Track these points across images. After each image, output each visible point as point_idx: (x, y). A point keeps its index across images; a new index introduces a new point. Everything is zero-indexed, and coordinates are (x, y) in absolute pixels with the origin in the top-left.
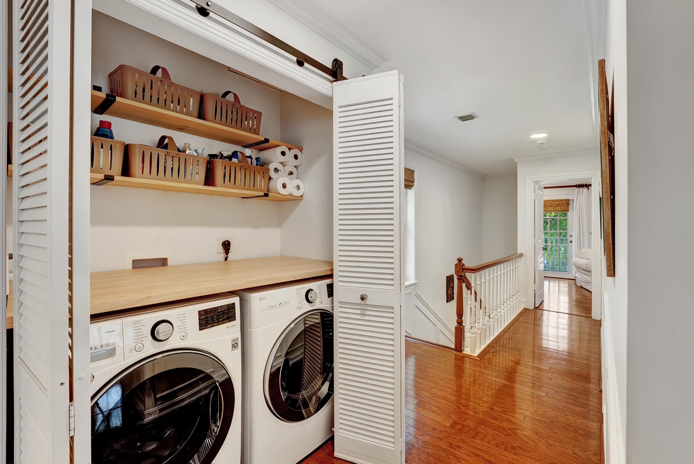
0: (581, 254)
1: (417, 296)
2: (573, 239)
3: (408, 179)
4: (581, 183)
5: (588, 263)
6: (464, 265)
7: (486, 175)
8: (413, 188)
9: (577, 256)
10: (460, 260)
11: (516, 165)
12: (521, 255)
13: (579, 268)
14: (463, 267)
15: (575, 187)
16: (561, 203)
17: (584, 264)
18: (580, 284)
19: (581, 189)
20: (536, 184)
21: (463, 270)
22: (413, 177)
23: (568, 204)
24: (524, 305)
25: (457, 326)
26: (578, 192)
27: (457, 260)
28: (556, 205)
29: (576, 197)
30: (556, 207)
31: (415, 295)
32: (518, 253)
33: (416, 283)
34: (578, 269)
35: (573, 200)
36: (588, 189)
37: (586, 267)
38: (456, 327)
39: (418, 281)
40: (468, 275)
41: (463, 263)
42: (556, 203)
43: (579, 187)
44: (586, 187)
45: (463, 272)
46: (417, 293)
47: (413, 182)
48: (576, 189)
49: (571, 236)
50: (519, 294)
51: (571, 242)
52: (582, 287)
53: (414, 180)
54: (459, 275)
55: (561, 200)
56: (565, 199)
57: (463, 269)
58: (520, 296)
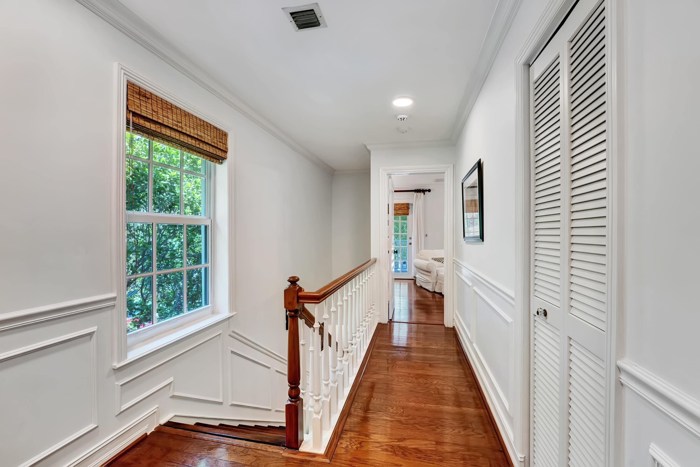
0: (421, 256)
1: (235, 336)
2: (413, 241)
3: (213, 144)
4: (419, 188)
5: (428, 264)
6: (301, 289)
7: (335, 170)
8: (226, 163)
9: (418, 258)
10: (293, 281)
11: (369, 152)
12: (375, 261)
13: (420, 269)
14: (299, 294)
15: (414, 192)
16: (402, 206)
17: (425, 265)
18: (420, 284)
19: (419, 194)
20: (389, 178)
21: (298, 300)
22: (225, 144)
23: (408, 208)
24: (379, 319)
25: (289, 403)
26: (417, 196)
27: (289, 281)
28: (398, 209)
29: (415, 201)
30: (398, 211)
31: (230, 335)
32: (371, 258)
33: (232, 316)
34: (418, 269)
35: (412, 204)
36: (424, 194)
37: (427, 268)
38: (287, 406)
39: (236, 313)
40: (309, 307)
41: (299, 286)
42: (398, 207)
43: (417, 192)
44: (423, 192)
45: (298, 302)
46: (233, 332)
47: (226, 152)
48: (415, 194)
49: (410, 238)
50: (374, 307)
51: (410, 244)
52: (421, 287)
53: (227, 149)
54: (291, 309)
55: (403, 204)
56: (406, 203)
57: (299, 298)
58: (374, 310)
